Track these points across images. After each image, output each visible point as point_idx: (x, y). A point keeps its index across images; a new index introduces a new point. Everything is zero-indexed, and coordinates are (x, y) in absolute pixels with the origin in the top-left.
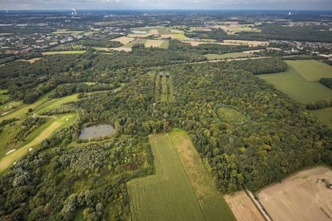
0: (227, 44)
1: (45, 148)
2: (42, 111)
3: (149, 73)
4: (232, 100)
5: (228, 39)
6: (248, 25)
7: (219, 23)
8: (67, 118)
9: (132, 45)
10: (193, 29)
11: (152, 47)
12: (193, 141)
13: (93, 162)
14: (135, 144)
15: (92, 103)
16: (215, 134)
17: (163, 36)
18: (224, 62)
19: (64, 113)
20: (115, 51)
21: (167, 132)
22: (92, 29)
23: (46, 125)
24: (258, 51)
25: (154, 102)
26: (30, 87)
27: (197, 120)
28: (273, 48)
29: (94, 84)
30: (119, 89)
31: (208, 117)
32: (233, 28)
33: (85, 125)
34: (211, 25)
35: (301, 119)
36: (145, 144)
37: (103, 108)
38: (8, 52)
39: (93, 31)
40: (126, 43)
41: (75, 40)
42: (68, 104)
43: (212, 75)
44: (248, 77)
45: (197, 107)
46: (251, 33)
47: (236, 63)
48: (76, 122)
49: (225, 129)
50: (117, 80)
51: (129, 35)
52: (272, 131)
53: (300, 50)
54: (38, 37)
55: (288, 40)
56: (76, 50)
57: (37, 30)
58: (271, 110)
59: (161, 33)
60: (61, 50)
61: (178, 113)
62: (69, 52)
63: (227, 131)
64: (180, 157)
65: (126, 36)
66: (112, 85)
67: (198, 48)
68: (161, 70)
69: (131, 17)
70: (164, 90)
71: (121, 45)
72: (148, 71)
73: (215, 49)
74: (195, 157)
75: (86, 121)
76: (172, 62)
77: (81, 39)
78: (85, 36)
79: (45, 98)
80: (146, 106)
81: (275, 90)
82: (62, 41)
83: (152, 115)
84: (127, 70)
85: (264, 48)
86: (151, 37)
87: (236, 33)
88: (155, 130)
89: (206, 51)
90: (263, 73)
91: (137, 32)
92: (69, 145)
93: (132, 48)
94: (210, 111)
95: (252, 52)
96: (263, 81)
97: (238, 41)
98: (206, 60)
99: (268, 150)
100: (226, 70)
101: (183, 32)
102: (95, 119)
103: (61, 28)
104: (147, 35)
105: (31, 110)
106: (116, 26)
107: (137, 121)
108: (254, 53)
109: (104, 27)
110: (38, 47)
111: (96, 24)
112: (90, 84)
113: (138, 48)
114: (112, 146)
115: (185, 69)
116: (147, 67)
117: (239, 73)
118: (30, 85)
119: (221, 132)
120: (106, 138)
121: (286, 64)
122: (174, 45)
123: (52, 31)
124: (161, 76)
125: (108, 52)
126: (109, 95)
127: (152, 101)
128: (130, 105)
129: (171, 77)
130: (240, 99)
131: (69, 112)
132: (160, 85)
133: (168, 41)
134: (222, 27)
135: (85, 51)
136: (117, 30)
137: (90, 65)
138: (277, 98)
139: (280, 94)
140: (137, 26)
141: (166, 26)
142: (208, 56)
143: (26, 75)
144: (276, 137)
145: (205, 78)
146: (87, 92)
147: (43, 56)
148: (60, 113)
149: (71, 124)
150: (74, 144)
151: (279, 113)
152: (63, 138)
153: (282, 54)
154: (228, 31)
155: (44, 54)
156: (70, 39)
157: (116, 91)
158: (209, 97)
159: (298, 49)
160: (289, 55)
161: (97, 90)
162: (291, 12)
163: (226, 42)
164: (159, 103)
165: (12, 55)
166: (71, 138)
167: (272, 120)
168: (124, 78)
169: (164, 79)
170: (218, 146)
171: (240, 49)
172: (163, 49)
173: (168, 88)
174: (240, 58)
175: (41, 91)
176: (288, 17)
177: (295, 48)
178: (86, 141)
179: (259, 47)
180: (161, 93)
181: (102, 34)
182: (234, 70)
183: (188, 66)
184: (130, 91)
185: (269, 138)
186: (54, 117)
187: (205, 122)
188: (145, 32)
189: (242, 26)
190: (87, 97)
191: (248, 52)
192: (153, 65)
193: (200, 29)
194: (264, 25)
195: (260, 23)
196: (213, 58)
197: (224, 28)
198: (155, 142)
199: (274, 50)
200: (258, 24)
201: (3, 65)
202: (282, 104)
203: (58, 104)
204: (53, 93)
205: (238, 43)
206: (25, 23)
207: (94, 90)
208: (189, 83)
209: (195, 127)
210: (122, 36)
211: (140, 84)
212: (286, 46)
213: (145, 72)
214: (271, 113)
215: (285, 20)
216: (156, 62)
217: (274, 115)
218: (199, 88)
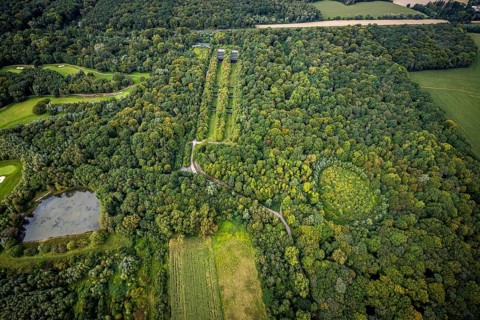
3: (197, 49)
4: (356, 153)
8: (3, 173)
16: (308, 261)
29: (76, 70)
30: (127, 93)
43: (324, 69)
45: (280, 170)
58: (435, 193)
61: (238, 185)
68: (222, 42)
70: (220, 105)
72: (197, 41)
75: (39, 189)
76: (249, 18)
80: (176, 153)
81: (448, 126)
84: (150, 37)
90: (428, 67)
94: (306, 185)
95: (413, 3)
96: (426, 96)
98: (318, 17)
100: (354, 56)
102: (58, 186)
115: (272, 43)
124: (220, 60)
127: (189, 136)
129: (239, 65)
130: (373, 151)
131: (7, 158)
132: (215, 85)
139: (458, 143)
145: (309, 77)
149: (5, 200)
151: (450, 203)
158: (309, 140)
168: (142, 59)
169: (225, 67)
173: (230, 97)
174: (386, 18)
182: (371, 56)
183: (278, 32)
184: (148, 106)
191: (404, 4)
192: (210, 25)
202: (459, 176)
213: (188, 46)
216: (215, 17)
217: (438, 209)
218: (292, 108)
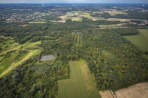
0: (109, 20)
1: (26, 64)
2: (26, 47)
3: (72, 33)
4: (108, 47)
5: (110, 18)
6: (121, 11)
7: (107, 9)
8: (36, 51)
9: (66, 19)
10: (94, 12)
11: (74, 21)
12: (88, 65)
13: (44, 71)
14: (63, 65)
15: (46, 45)
16: (99, 63)
17: (80, 16)
18: (107, 29)
19: (35, 49)
20: (59, 22)
21: (77, 60)
22: (50, 12)
23: (27, 53)
24: (125, 24)
25: (73, 46)
26: (22, 37)
27: (91, 56)
28: (132, 23)
29: (48, 37)
30: (58, 40)
31: (96, 55)
32: (114, 12)
33: (43, 55)
34: (103, 10)
35: (141, 59)
36: (67, 65)
37: (50, 48)
38: (15, 22)
39: (50, 13)
40: (64, 18)
41: (42, 17)
42: (37, 45)
43: (101, 35)
44: (118, 37)
45: (91, 50)
46: (122, 15)
47: (113, 29)
48: (39, 53)
49: (104, 61)
50: (57, 36)
51: (65, 15)
52: (126, 63)
53: (146, 24)
54: (27, 15)
55: (141, 19)
56: (42, 21)
57: (27, 12)
58: (127, 53)
59: (79, 14)
60: (36, 21)
61: (83, 52)
62: (39, 22)
63: (104, 62)
64: (82, 72)
65: (64, 15)
66: (55, 38)
67: (96, 22)
68: (77, 32)
69: (67, 7)
70: (78, 41)
71: (61, 19)
73: (103, 23)
74: (88, 73)
75: (43, 53)
76: (83, 28)
77: (45, 16)
78: (46, 15)
79: (28, 42)
80: (69, 48)
81: (130, 43)
82: (37, 17)
83: (71, 52)
84: (62, 31)
85: (128, 22)
86: (75, 16)
87: (115, 15)
88: (72, 59)
89: (99, 23)
90: (126, 35)
91: (69, 14)
92: (36, 63)
93: (66, 21)
94: (97, 52)
95: (122, 24)
96: (125, 39)
97: (115, 19)
98: (99, 27)
99: (123, 73)
100: (107, 33)
101: (90, 14)
102: (47, 52)
103: (37, 11)
104: (73, 15)
105: (22, 47)
106: (60, 11)
107: (64, 54)
108: (122, 25)
109: (55, 11)
110: (27, 20)
111: (52, 10)
112: (46, 37)
113: (68, 21)
114: (53, 65)
115: (89, 31)
116: (72, 30)
117: (114, 35)
118: (22, 36)
119: (101, 62)
120: (51, 61)
121: (138, 31)
122: (85, 20)
123: (33, 13)
124: (77, 35)
125: (56, 23)
126: (54, 42)
127: (72, 46)
128: (62, 47)
129: (81, 35)
130: (112, 47)
131: (37, 49)
132: (76, 38)
133: (82, 18)
134: (108, 12)
135: (46, 22)
136: (60, 12)
137: (47, 28)
138: (131, 47)
139: (133, 46)
140: (69, 11)
141: (82, 11)
142: (100, 26)
143: (21, 32)
144: (128, 66)
145: (97, 36)
146: (45, 40)
147: (29, 24)
148: (33, 49)
149: (37, 54)
150: (37, 63)
151: (131, 55)
152: (34, 60)
153: (136, 26)
154: (111, 14)
155: (29, 23)
156: (40, 16)
157: (57, 40)
158: (98, 45)
159: (145, 24)
160: (140, 26)
161: (49, 40)
162: (144, 4)
163: (110, 19)
164: (75, 47)
165: (17, 23)
166: (37, 60)
167: (127, 58)
168: (61, 35)
169: (78, 36)
170: (99, 68)
171: (116, 23)
172: (79, 22)
173: (80, 40)
174: (115, 27)
175: (26, 39)
176: (142, 7)
177: (144, 23)
178: (43, 62)
179: (125, 22)
180: (76, 42)
181: (54, 14)
182: (111, 33)
183: (90, 30)
184: (63, 41)
185: (124, 67)
186: (31, 50)
187: (95, 57)
188: (72, 14)
189: (118, 11)
190: (45, 42)
191: (120, 24)
192: (75, 29)
193: (97, 12)
194: (129, 11)
195: (127, 10)
196: (102, 27)
197: (109, 12)
198: (72, 64)
199: (133, 24)
200: (126, 11)
201: (13, 27)
202: (133, 51)
203: (33, 45)
204: (31, 40)
205: (115, 20)
206: (23, 9)
207: (48, 40)
208: (89, 38)
209: (90, 59)
210: (62, 15)
211: (68, 38)
212: (139, 22)
213: (70, 32)
214: (127, 55)
215: (140, 9)
216: (76, 28)
217: (128, 56)
218: (94, 41)
